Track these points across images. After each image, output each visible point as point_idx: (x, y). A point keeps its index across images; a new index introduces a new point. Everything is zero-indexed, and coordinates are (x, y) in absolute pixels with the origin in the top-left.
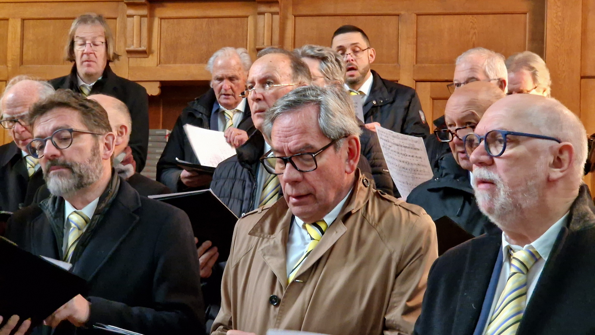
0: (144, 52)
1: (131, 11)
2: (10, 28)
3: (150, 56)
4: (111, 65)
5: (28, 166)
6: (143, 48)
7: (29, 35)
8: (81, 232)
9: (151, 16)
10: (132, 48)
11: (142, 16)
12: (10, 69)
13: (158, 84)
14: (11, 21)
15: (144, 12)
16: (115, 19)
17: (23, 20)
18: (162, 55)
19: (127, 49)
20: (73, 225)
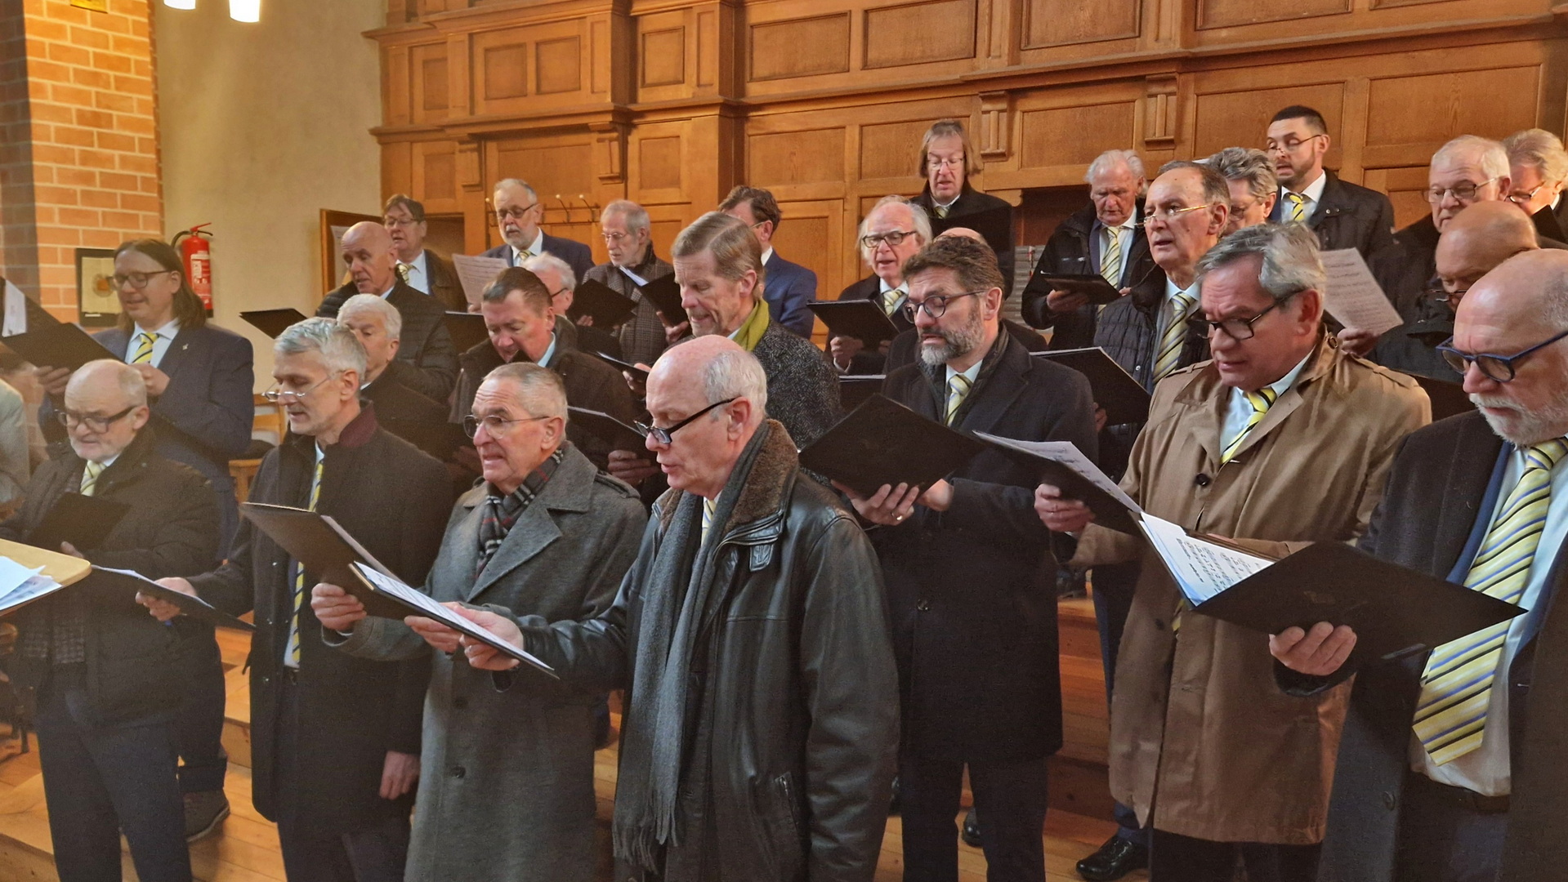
0: (1002, 155)
1: (987, 107)
2: (847, 138)
3: (1010, 159)
4: (970, 180)
5: (887, 303)
6: (1001, 150)
7: (869, 143)
8: (963, 398)
9: (1012, 110)
10: (988, 151)
11: (1000, 111)
12: (848, 184)
13: (1019, 193)
14: (848, 129)
15: (1003, 106)
16: (969, 117)
17: (862, 126)
18: (1025, 157)
19: (982, 152)
20: (954, 390)
